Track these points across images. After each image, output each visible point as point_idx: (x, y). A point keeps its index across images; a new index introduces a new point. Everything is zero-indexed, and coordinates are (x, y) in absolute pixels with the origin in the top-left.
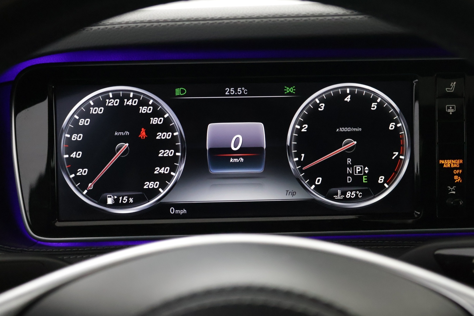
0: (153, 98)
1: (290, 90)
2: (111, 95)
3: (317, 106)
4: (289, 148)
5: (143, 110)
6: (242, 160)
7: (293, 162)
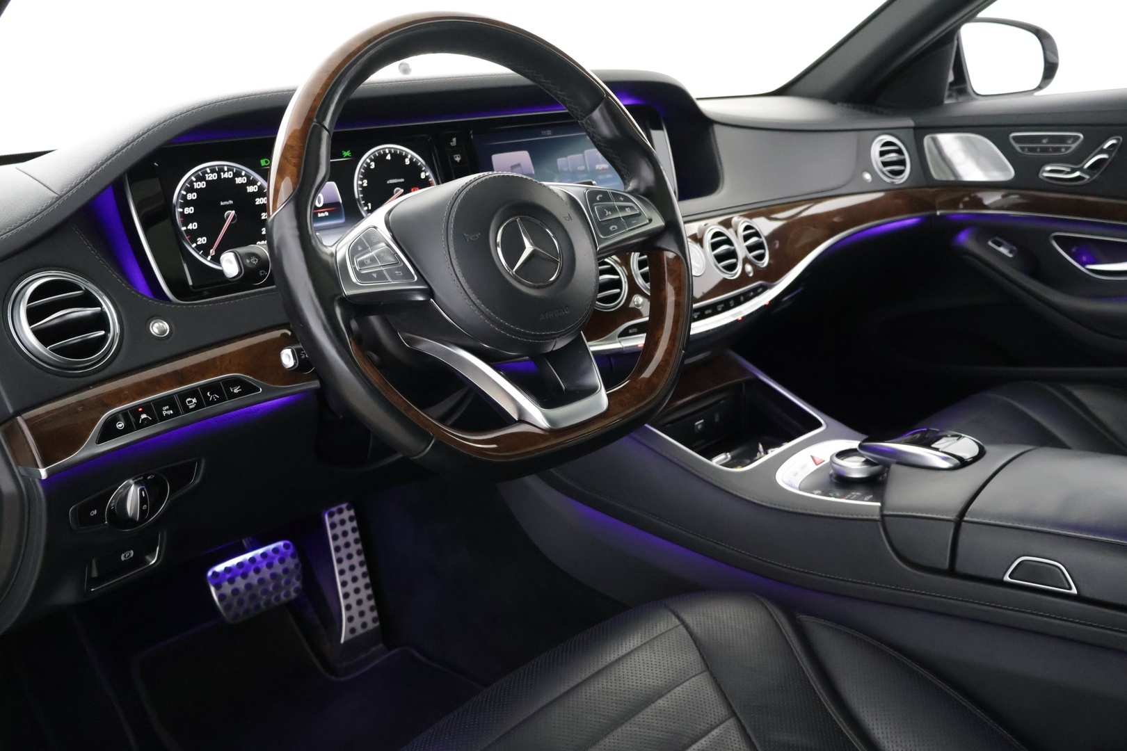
0: (245, 170)
1: (347, 153)
2: (208, 170)
3: (369, 165)
4: (358, 199)
5: (239, 181)
6: (327, 214)
7: (364, 211)
